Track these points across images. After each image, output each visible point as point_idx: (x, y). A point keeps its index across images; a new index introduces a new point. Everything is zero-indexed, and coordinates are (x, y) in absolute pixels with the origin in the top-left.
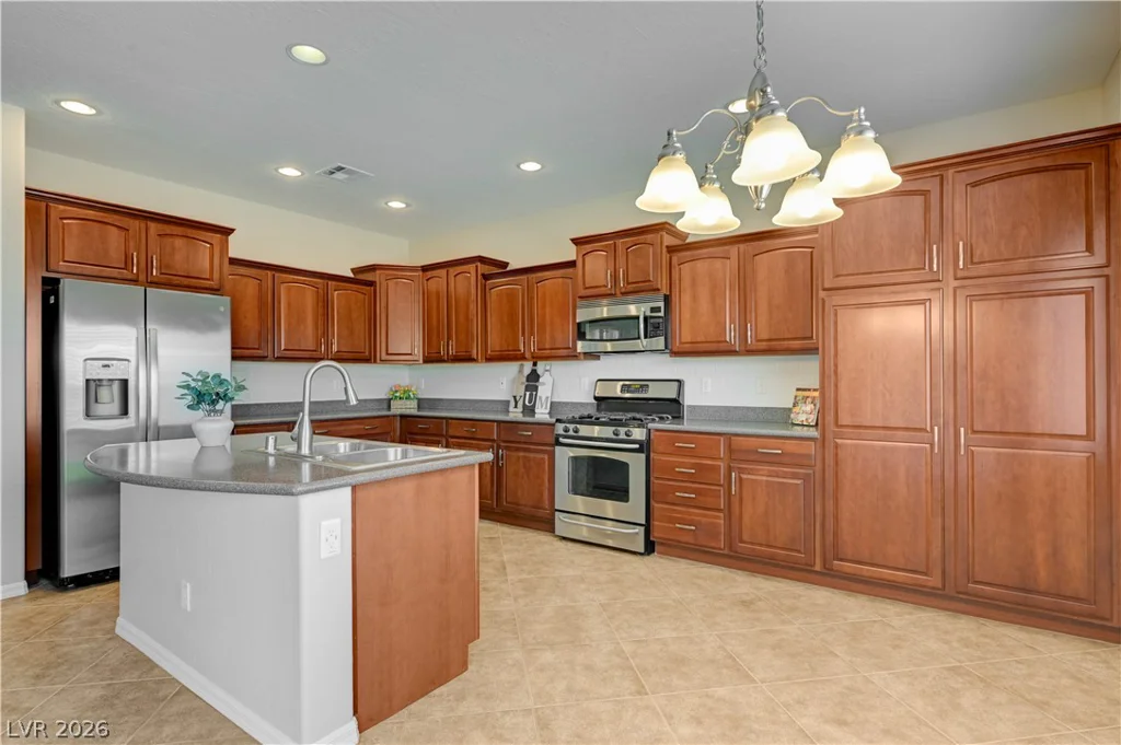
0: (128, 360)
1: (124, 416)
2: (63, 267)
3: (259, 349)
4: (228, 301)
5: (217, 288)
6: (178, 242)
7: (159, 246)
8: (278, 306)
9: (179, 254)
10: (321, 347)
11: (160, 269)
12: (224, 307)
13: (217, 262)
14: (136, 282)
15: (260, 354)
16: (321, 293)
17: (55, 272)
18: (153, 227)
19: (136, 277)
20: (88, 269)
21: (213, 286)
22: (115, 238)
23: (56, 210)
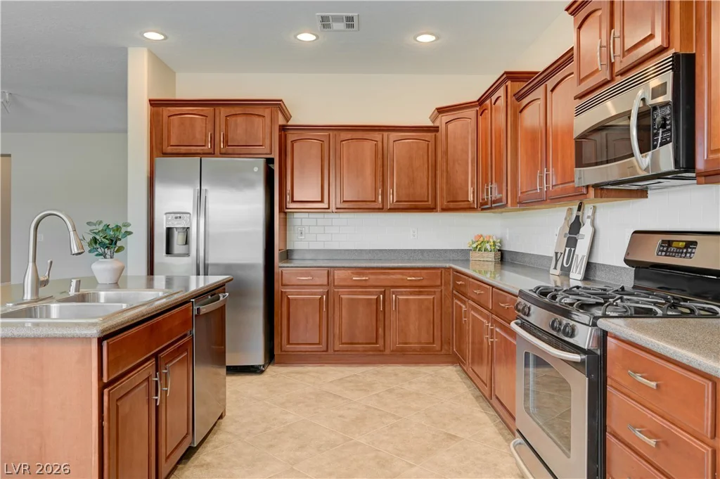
0: (189, 213)
1: (188, 254)
2: (169, 149)
3: (322, 201)
4: (262, 162)
5: (269, 152)
6: (240, 120)
7: (226, 125)
8: (338, 161)
9: (240, 129)
10: (378, 198)
11: (227, 142)
12: (258, 167)
13: (268, 130)
14: (212, 154)
15: (321, 206)
16: (380, 144)
17: (165, 154)
18: (224, 111)
19: (211, 151)
20: (183, 149)
21: (265, 149)
22: (199, 123)
23: (167, 111)
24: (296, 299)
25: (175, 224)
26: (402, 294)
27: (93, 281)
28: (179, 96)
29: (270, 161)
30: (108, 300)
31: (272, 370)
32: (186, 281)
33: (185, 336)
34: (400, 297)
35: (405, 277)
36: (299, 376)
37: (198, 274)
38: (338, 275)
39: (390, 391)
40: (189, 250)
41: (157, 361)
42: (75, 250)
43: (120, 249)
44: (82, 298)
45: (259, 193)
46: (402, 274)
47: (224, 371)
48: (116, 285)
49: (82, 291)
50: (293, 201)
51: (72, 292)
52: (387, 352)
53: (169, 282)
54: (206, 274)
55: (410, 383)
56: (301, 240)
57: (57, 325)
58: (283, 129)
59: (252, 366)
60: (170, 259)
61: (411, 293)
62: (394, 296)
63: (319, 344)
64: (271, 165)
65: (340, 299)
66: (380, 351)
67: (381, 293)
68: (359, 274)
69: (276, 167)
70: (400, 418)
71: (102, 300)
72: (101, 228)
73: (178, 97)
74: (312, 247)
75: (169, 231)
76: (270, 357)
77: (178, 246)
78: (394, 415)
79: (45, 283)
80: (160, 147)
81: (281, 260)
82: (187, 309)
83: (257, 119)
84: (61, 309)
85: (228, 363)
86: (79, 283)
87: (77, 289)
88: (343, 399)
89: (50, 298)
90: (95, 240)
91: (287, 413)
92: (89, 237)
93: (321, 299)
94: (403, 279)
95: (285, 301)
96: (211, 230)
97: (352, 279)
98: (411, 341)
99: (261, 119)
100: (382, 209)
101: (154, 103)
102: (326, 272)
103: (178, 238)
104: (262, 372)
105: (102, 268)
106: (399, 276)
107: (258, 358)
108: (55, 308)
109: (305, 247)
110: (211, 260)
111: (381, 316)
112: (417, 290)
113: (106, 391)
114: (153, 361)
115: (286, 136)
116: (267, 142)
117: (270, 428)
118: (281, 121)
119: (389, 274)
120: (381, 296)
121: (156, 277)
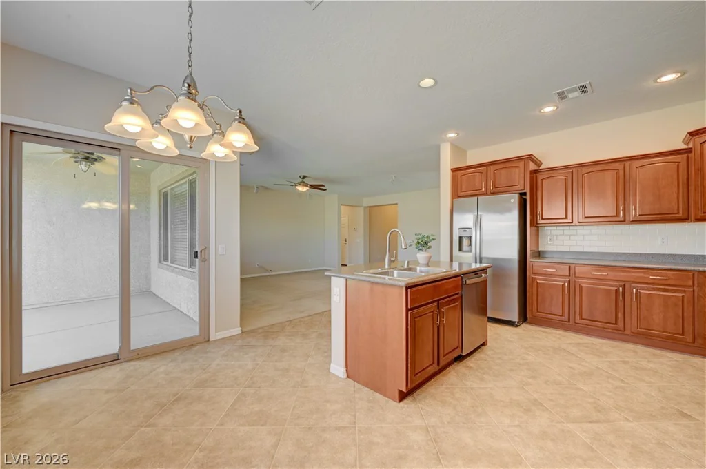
0: (471, 229)
1: (470, 251)
2: (461, 194)
3: (566, 218)
4: (516, 196)
5: (522, 188)
6: (503, 172)
7: (494, 176)
8: (580, 189)
9: (503, 177)
10: (620, 213)
11: (495, 186)
12: (514, 199)
13: (522, 175)
14: (485, 194)
15: (566, 221)
16: (621, 173)
17: (459, 197)
18: (492, 168)
19: (485, 192)
20: (469, 193)
21: (520, 188)
22: (478, 178)
23: (460, 173)
24: (543, 284)
25: (464, 234)
26: (643, 289)
27: (417, 263)
28: (469, 163)
29: (523, 195)
30: (421, 272)
31: (524, 326)
32: (470, 265)
33: (458, 294)
34: (641, 291)
35: (647, 276)
36: (544, 334)
37: (476, 262)
38: (578, 269)
39: (625, 362)
40: (471, 248)
41: (438, 304)
42: (404, 247)
43: (430, 247)
44: (410, 269)
45: (514, 215)
46: (644, 273)
47: (486, 319)
48: (428, 265)
49: (410, 266)
50: (542, 219)
51: (406, 267)
52: (628, 332)
53: (461, 265)
54: (481, 262)
55: (649, 362)
56: (550, 244)
57: (396, 280)
58: (534, 172)
59: (511, 321)
60: (461, 254)
61: (654, 289)
62: (634, 290)
63: (562, 316)
64: (524, 197)
65: (581, 288)
66: (621, 331)
67: (621, 286)
68: (598, 271)
69: (528, 198)
70: (628, 384)
71: (418, 271)
72: (421, 236)
73: (468, 165)
74: (559, 249)
75: (461, 238)
76: (524, 318)
77: (465, 246)
78: (622, 380)
79: (393, 261)
80: (457, 194)
81: (533, 256)
82: (458, 280)
83: (514, 170)
84: (398, 273)
85: (489, 315)
86: (408, 262)
87: (408, 265)
88: (577, 357)
89: (396, 268)
90: (418, 243)
91: (528, 354)
92: (416, 241)
93: (563, 285)
94: (645, 277)
95: (535, 284)
96: (484, 238)
97: (591, 273)
98: (654, 329)
99: (517, 169)
100: (625, 221)
101: (454, 170)
102: (568, 267)
103: (465, 242)
104: (517, 326)
105: (421, 256)
106: (642, 275)
107: (515, 317)
108: (396, 272)
109: (554, 249)
110: (484, 255)
111: (621, 304)
112: (663, 287)
113: (409, 312)
114: (436, 304)
115: (536, 176)
116: (522, 182)
117: (514, 360)
118: (532, 167)
119: (629, 272)
120: (621, 289)
121: (454, 263)
